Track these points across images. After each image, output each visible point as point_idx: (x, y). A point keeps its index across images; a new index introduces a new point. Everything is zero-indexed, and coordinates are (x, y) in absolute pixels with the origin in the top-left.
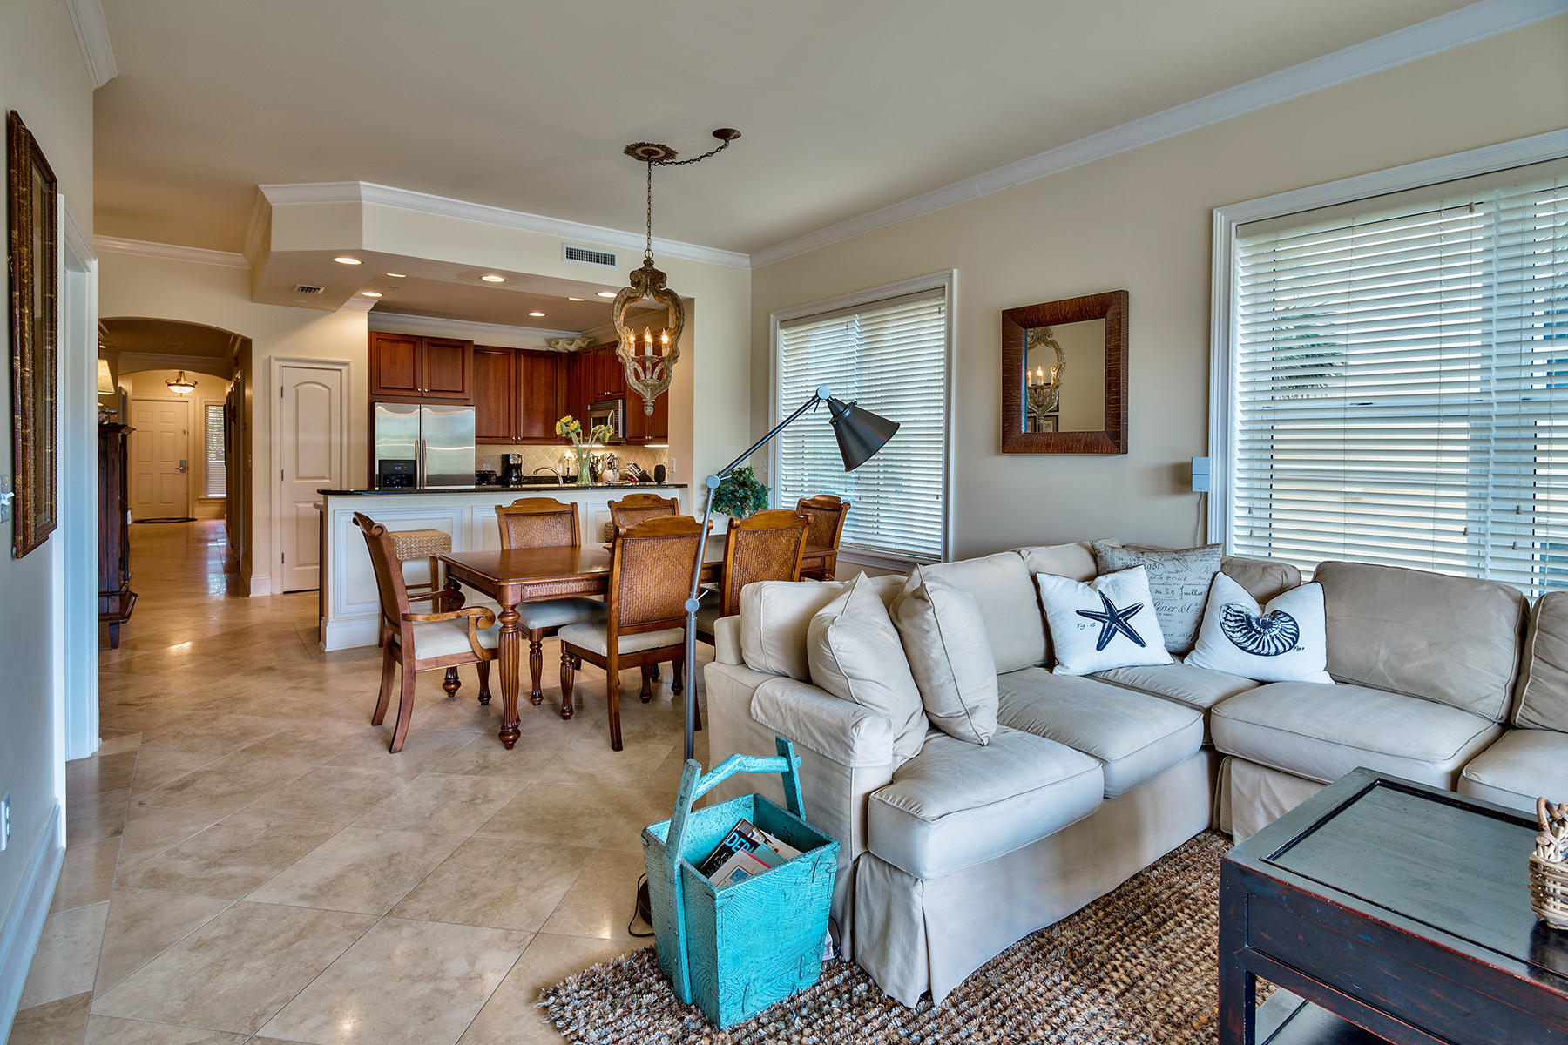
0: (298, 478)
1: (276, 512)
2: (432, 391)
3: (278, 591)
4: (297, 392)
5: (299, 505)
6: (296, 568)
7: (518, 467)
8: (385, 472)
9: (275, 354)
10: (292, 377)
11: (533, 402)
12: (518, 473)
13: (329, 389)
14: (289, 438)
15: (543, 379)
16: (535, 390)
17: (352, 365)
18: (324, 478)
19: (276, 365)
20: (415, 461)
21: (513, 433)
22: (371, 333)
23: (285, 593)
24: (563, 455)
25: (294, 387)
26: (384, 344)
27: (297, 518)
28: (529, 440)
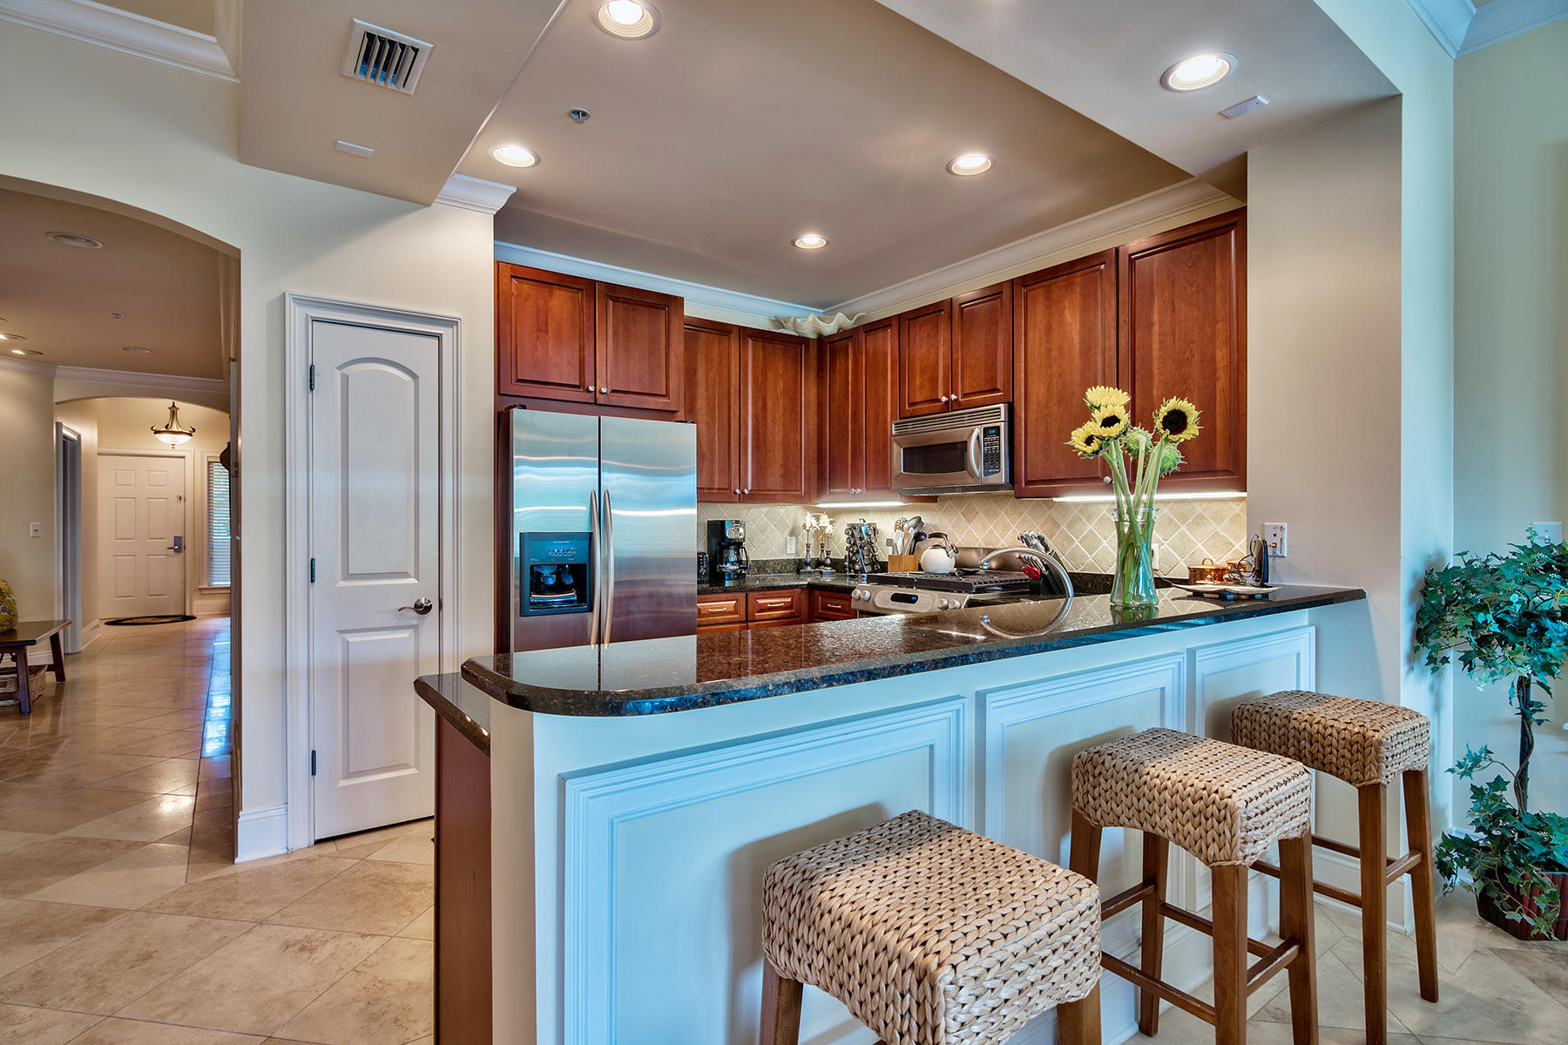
0: (348, 576)
1: (298, 657)
2: (613, 391)
3: (302, 840)
4: (346, 380)
5: (352, 638)
6: (343, 783)
7: (738, 545)
8: (534, 560)
9: (295, 286)
10: (335, 345)
11: (765, 425)
12: (738, 554)
13: (414, 376)
14: (327, 485)
15: (781, 384)
16: (770, 404)
17: (464, 327)
18: (405, 575)
19: (296, 316)
20: (591, 535)
21: (735, 482)
22: (497, 264)
23: (318, 842)
24: (795, 521)
25: (340, 368)
26: (526, 288)
27: (346, 669)
28: (759, 495)
